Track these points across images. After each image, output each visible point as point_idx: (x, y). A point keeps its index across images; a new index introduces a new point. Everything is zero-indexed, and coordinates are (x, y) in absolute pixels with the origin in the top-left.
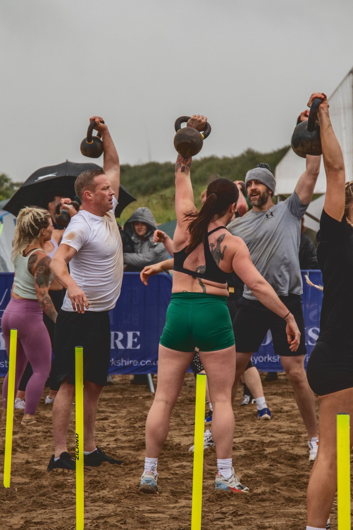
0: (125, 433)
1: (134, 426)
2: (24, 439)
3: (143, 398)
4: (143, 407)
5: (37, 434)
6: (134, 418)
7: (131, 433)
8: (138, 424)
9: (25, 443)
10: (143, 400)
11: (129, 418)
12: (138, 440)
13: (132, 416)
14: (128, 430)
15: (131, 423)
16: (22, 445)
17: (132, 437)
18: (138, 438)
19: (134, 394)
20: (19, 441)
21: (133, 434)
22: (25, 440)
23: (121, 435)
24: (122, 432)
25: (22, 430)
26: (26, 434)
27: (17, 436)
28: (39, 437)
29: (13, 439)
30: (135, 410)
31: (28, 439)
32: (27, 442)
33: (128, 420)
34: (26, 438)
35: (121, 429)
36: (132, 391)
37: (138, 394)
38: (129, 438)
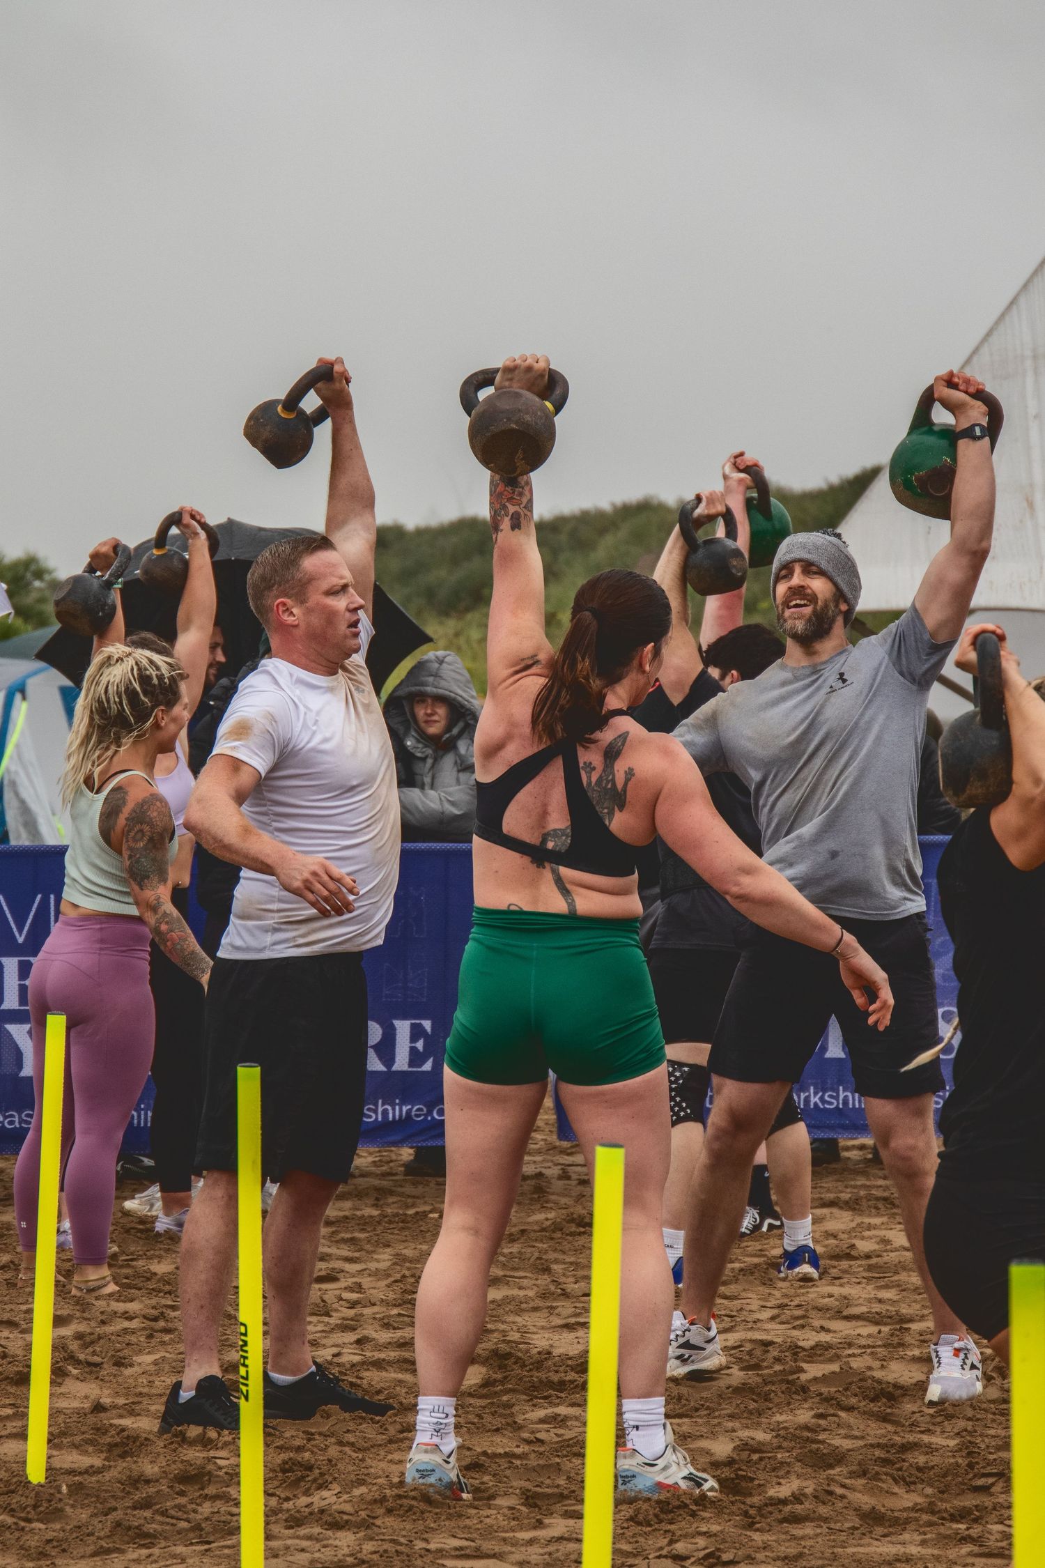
0: (386, 1321)
2: (88, 1339)
5: (126, 1324)
9: (91, 1349)
11: (398, 1276)
13: (409, 1269)
14: (395, 1311)
16: (82, 1357)
19: (413, 1206)
20: (74, 1346)
22: (92, 1342)
23: (377, 1325)
24: (378, 1316)
25: (83, 1312)
26: (93, 1324)
27: (67, 1331)
28: (133, 1333)
29: (53, 1339)
30: (417, 1253)
31: (100, 1338)
32: (98, 1349)
33: (396, 1281)
34: (95, 1336)
35: (376, 1309)
36: (409, 1196)
37: (425, 1203)
38: (397, 1334)
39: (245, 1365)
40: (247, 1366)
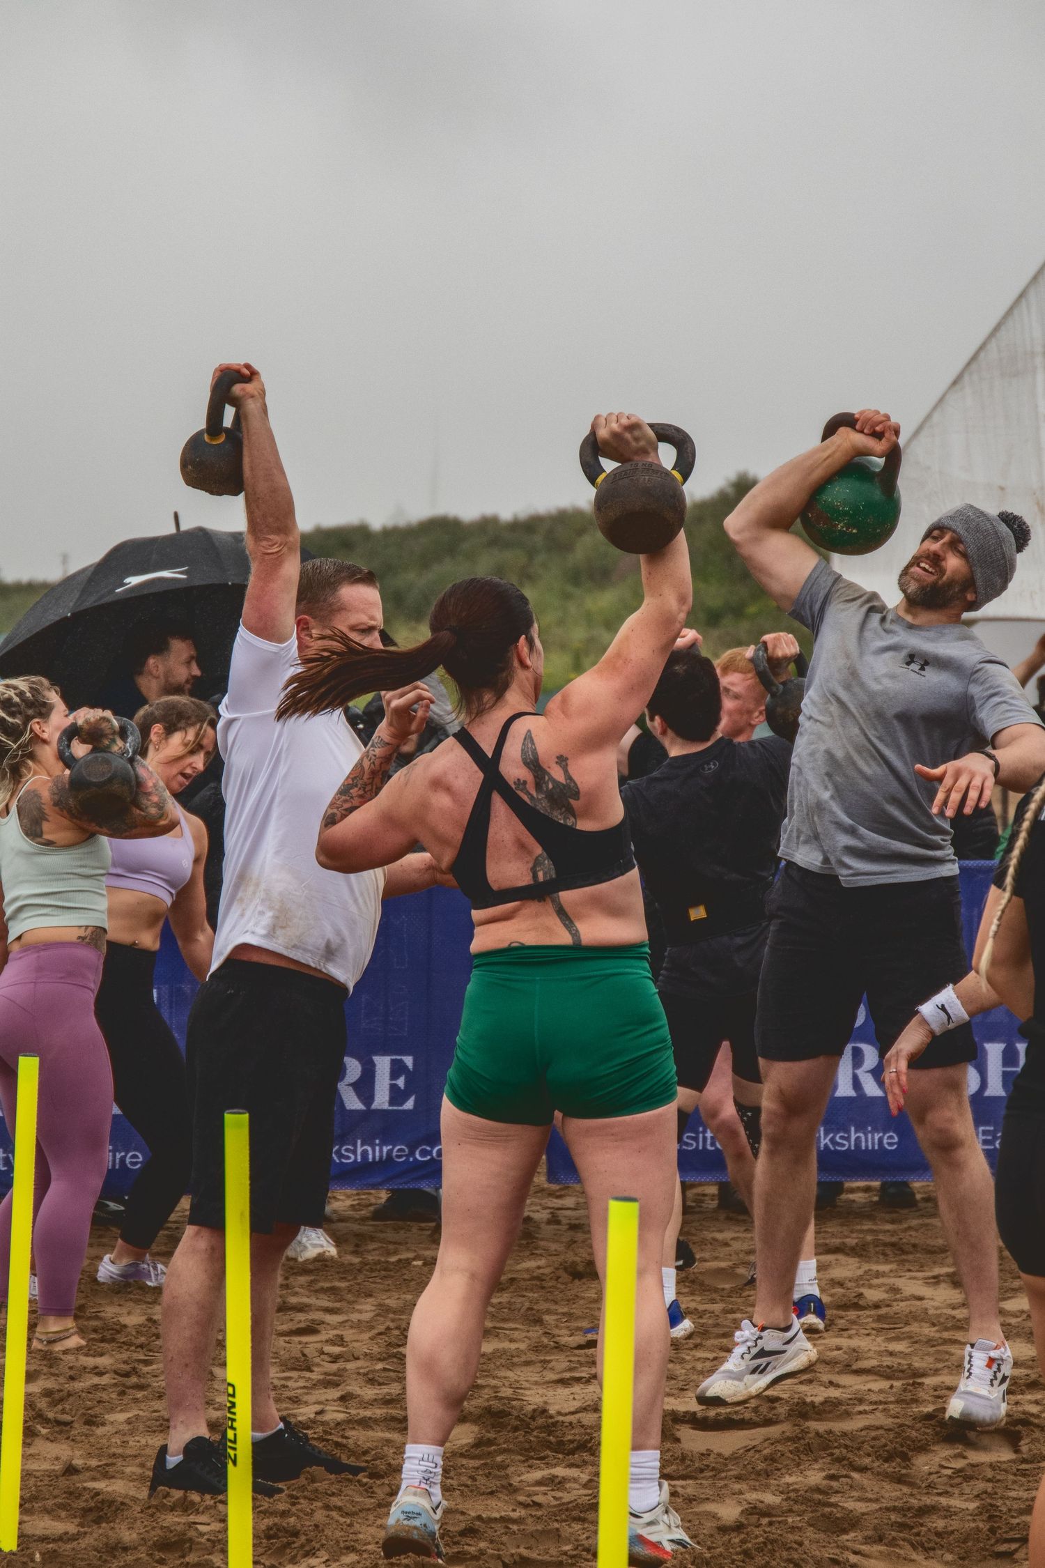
0: (370, 1376)
2: (57, 1396)
3: (424, 1264)
5: (96, 1380)
7: (392, 1374)
9: (60, 1407)
10: (425, 1269)
11: (382, 1328)
13: (393, 1321)
14: (380, 1366)
16: (51, 1415)
19: (395, 1252)
20: (42, 1404)
22: (62, 1400)
23: (361, 1380)
24: (362, 1371)
25: (51, 1367)
26: (61, 1380)
27: (39, 1388)
28: (104, 1389)
30: (401, 1303)
31: (69, 1395)
32: (68, 1407)
33: (380, 1334)
34: (65, 1393)
35: (359, 1363)
36: (391, 1242)
37: (408, 1249)
38: (385, 1390)
39: (232, 1428)
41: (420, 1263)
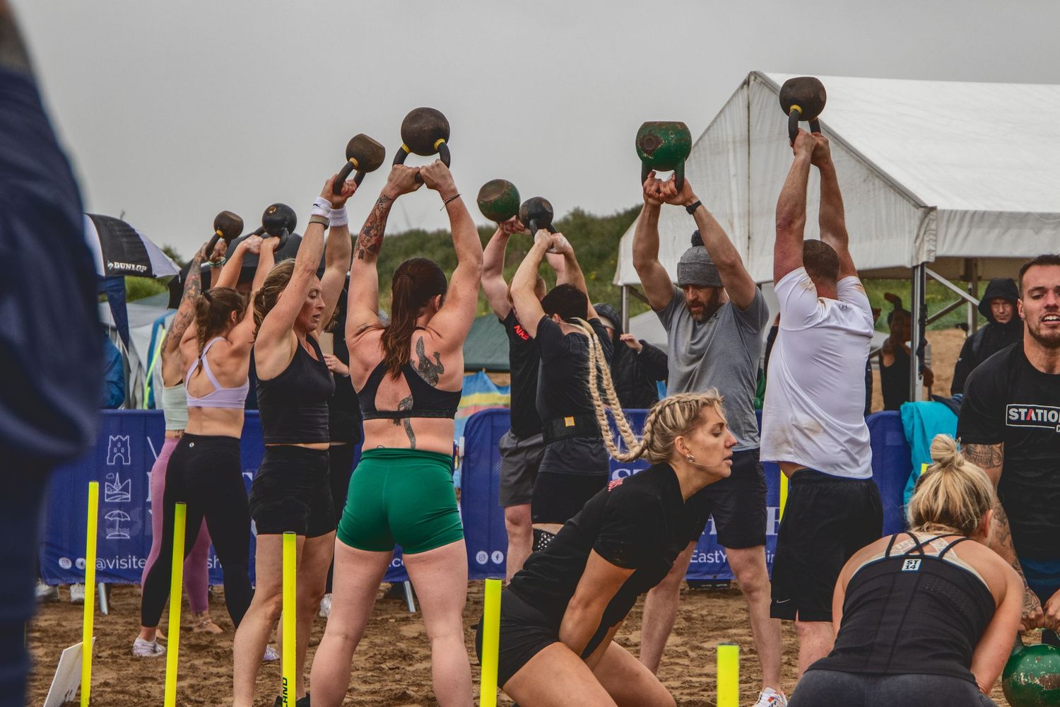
0: (365, 679)
1: (381, 667)
2: (196, 688)
3: (396, 621)
4: (396, 635)
5: (218, 680)
6: (380, 654)
7: (376, 678)
8: (388, 664)
9: (198, 694)
10: (396, 624)
11: (372, 654)
12: (388, 690)
13: (378, 650)
14: (370, 674)
15: (375, 663)
16: (193, 698)
17: (377, 686)
18: (388, 688)
19: (381, 615)
20: (188, 692)
21: (380, 681)
22: (199, 690)
23: (359, 681)
24: (360, 676)
25: (194, 672)
26: (199, 679)
27: (185, 683)
28: (222, 685)
29: (177, 688)
30: (382, 641)
31: (203, 687)
32: (202, 694)
33: (371, 657)
34: (201, 686)
35: (359, 673)
36: (378, 610)
37: (387, 614)
38: (371, 687)
39: (285, 702)
40: (286, 702)
41: (393, 620)
